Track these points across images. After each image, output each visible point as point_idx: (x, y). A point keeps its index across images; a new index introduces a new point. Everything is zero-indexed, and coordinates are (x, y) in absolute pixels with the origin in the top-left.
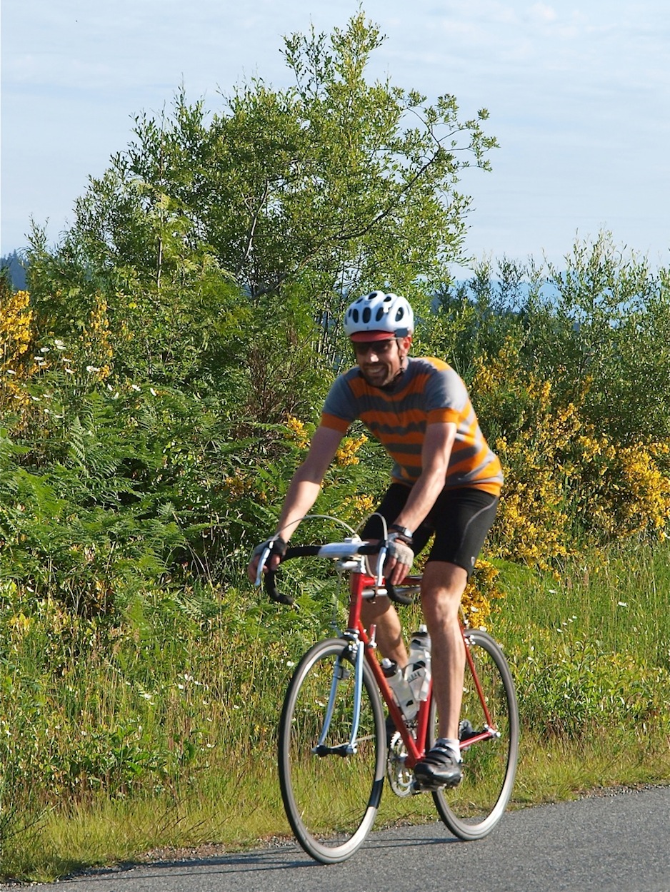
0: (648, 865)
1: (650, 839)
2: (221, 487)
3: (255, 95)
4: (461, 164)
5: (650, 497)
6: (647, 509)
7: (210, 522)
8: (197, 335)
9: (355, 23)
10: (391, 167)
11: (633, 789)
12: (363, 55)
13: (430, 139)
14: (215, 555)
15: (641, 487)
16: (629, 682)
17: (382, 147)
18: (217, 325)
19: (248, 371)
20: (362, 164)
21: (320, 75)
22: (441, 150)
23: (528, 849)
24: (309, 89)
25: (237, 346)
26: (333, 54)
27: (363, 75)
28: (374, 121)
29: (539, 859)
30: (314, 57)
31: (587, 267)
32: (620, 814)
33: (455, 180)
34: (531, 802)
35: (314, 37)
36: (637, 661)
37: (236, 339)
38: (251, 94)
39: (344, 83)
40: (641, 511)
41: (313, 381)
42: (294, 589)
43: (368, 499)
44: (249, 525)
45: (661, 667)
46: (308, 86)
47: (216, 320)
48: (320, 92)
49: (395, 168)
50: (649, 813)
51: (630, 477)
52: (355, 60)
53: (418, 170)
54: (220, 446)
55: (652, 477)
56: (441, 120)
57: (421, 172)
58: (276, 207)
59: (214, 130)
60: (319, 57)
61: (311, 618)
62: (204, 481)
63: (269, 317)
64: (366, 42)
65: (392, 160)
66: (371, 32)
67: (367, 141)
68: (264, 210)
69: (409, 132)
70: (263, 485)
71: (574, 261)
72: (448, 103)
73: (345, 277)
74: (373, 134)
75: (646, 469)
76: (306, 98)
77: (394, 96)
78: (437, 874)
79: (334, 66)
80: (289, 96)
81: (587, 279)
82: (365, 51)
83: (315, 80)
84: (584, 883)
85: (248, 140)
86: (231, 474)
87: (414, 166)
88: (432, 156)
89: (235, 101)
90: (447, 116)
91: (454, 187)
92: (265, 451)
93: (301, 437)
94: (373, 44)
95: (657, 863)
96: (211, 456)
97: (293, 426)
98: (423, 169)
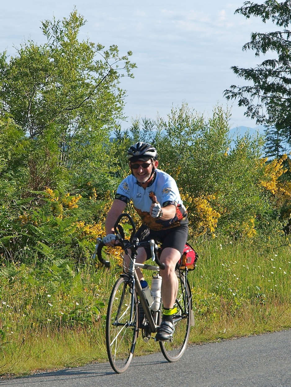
0: (201, 376)
1: (203, 365)
2: (17, 219)
3: (30, 48)
4: (121, 75)
5: (208, 219)
6: (207, 224)
7: (13, 235)
8: (6, 153)
9: (73, 15)
10: (90, 78)
11: (198, 345)
12: (77, 29)
13: (107, 65)
14: (15, 250)
15: (204, 215)
16: (199, 299)
17: (86, 69)
18: (14, 149)
19: (28, 168)
20: (77, 77)
21: (58, 38)
22: (112, 70)
23: (149, 371)
24: (53, 45)
25: (23, 157)
26: (64, 29)
27: (77, 38)
28: (82, 58)
29: (153, 375)
30: (55, 31)
31: (177, 119)
32: (191, 355)
33: (118, 83)
34: (152, 352)
35: (55, 22)
36: (203, 290)
37: (23, 155)
38: (28, 47)
39: (69, 41)
40: (204, 225)
41: (58, 172)
42: (51, 263)
43: (82, 223)
44: (30, 236)
45: (214, 293)
46: (53, 43)
47: (14, 147)
48: (58, 45)
49: (92, 78)
50: (203, 354)
51: (199, 210)
52: (73, 32)
53: (102, 79)
54: (16, 202)
55: (208, 210)
56: (111, 56)
57: (103, 79)
58: (40, 97)
59: (11, 64)
60: (57, 31)
61: (57, 275)
62: (10, 218)
63: (38, 145)
64: (78, 23)
65: (90, 75)
66: (80, 19)
67: (79, 67)
68: (35, 98)
69: (97, 62)
70: (36, 218)
71: (171, 117)
72: (114, 49)
73: (71, 126)
74: (82, 63)
75: (206, 207)
76: (52, 48)
77: (91, 47)
78: (107, 383)
79: (64, 34)
80: (45, 48)
81: (178, 124)
82: (78, 27)
83: (56, 40)
84: (171, 384)
85: (26, 67)
86: (22, 214)
87: (100, 77)
88: (107, 72)
89: (21, 51)
90: (114, 55)
91: (118, 85)
92: (37, 203)
93: (52, 197)
94: (81, 24)
95: (205, 375)
96: (12, 207)
97: (48, 192)
98: (104, 78)
